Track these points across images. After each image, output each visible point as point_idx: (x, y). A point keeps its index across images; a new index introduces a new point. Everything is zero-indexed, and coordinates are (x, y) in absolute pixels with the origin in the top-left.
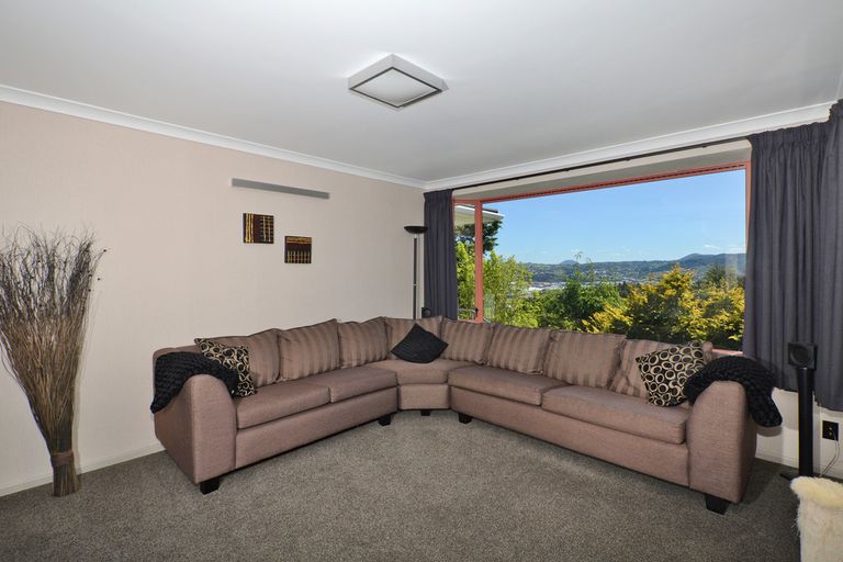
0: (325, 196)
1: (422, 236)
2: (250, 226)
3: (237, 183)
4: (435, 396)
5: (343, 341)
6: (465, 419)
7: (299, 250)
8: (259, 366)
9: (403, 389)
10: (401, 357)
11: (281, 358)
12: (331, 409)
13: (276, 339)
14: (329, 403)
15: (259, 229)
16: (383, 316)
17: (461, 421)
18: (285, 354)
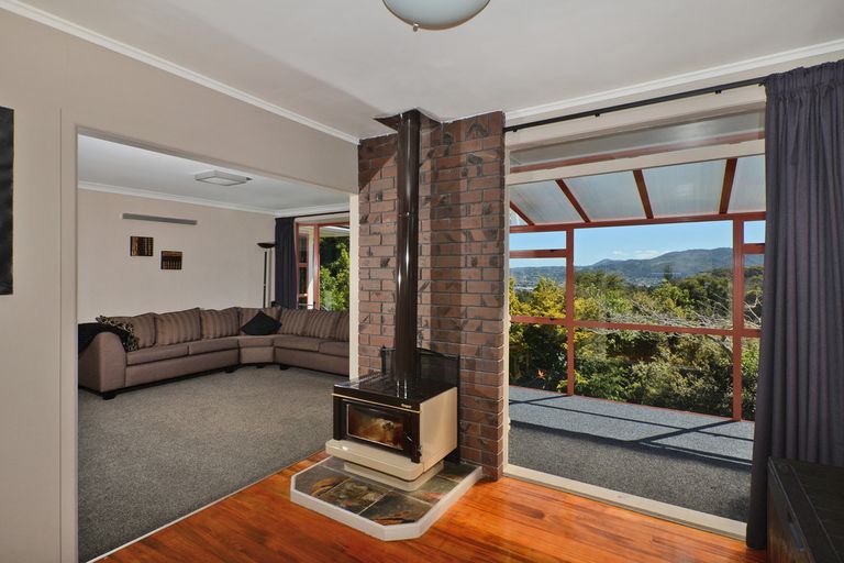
0: (193, 223)
1: (273, 249)
2: (136, 245)
3: (126, 216)
4: (265, 354)
5: (204, 323)
6: (284, 367)
7: (172, 261)
8: (140, 333)
9: (243, 350)
10: (247, 334)
11: (156, 332)
12: (190, 359)
13: (153, 319)
14: (187, 355)
15: (142, 247)
16: (237, 306)
17: (281, 369)
18: (160, 330)
